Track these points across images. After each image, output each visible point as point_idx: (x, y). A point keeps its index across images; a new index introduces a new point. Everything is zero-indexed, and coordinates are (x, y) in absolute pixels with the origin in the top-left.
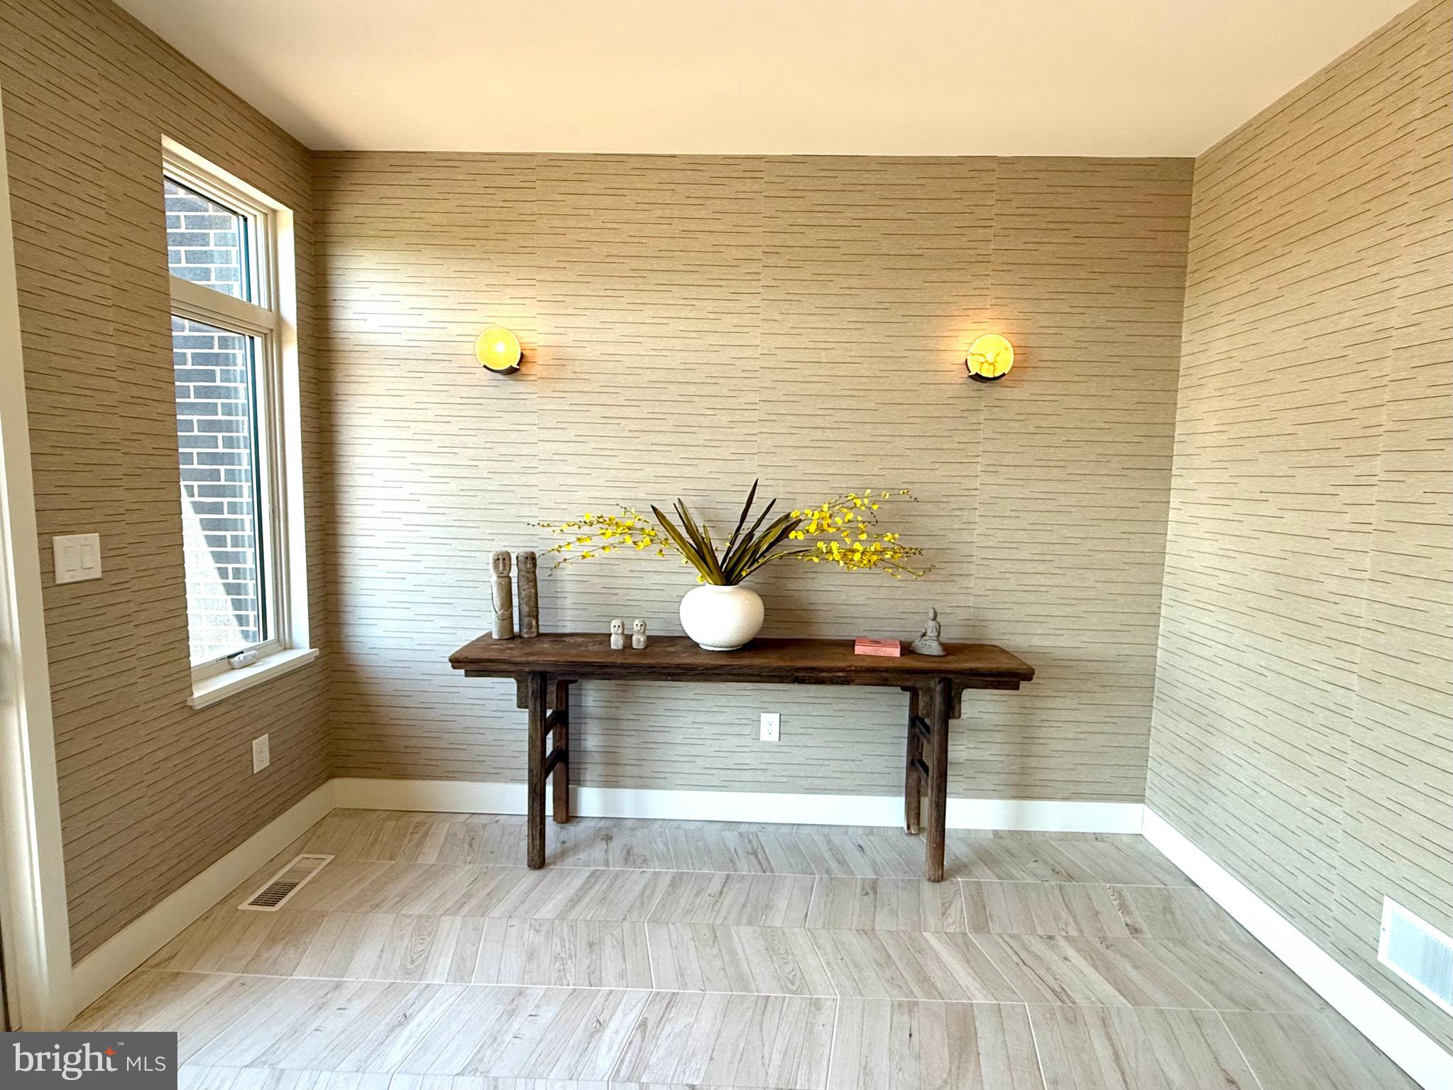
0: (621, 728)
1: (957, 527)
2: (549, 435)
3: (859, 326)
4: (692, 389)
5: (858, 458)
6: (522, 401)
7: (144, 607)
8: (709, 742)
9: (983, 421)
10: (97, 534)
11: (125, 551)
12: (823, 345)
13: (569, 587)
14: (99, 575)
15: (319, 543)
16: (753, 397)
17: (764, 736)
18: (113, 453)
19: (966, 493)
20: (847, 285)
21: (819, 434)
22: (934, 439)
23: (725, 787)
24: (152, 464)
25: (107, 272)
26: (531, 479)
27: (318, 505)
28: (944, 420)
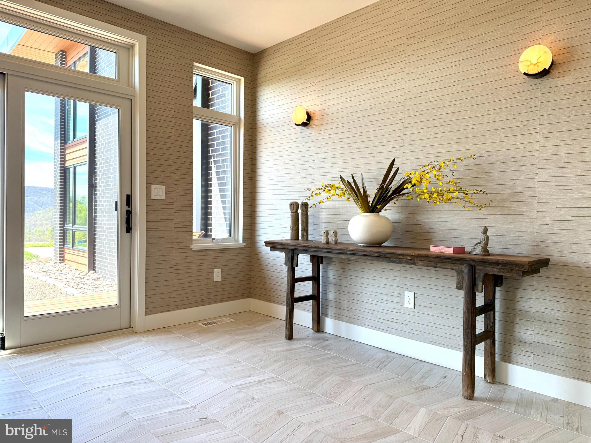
0: (342, 290)
1: (522, 177)
2: (318, 150)
3: (457, 63)
4: (373, 118)
5: (458, 141)
6: (310, 137)
7: (178, 211)
8: (379, 304)
9: (539, 104)
10: (164, 186)
11: (173, 193)
12: (437, 80)
13: (324, 220)
14: (164, 199)
15: (249, 203)
16: (401, 116)
17: (406, 305)
18: (171, 162)
19: (529, 154)
20: (450, 43)
21: (434, 130)
22: (505, 122)
23: (387, 330)
24: (183, 167)
25: (173, 107)
26: (311, 171)
27: (250, 188)
28: (511, 108)
